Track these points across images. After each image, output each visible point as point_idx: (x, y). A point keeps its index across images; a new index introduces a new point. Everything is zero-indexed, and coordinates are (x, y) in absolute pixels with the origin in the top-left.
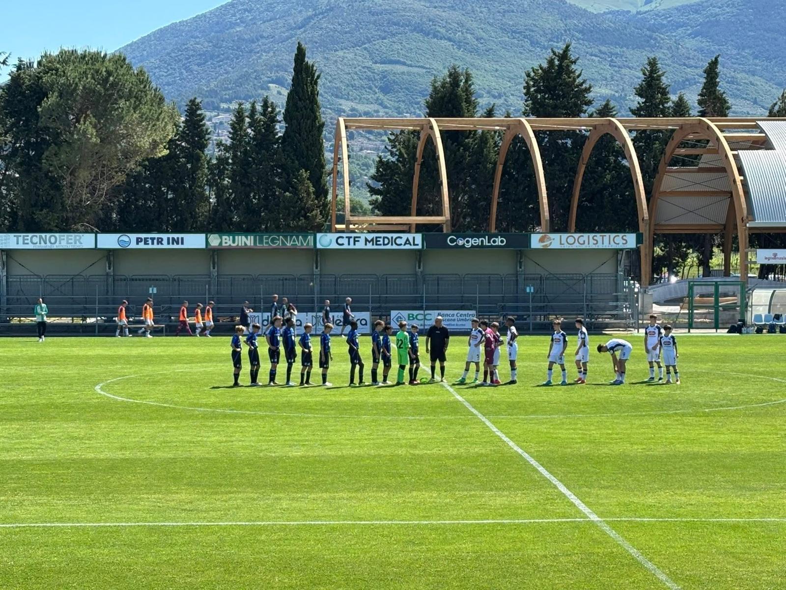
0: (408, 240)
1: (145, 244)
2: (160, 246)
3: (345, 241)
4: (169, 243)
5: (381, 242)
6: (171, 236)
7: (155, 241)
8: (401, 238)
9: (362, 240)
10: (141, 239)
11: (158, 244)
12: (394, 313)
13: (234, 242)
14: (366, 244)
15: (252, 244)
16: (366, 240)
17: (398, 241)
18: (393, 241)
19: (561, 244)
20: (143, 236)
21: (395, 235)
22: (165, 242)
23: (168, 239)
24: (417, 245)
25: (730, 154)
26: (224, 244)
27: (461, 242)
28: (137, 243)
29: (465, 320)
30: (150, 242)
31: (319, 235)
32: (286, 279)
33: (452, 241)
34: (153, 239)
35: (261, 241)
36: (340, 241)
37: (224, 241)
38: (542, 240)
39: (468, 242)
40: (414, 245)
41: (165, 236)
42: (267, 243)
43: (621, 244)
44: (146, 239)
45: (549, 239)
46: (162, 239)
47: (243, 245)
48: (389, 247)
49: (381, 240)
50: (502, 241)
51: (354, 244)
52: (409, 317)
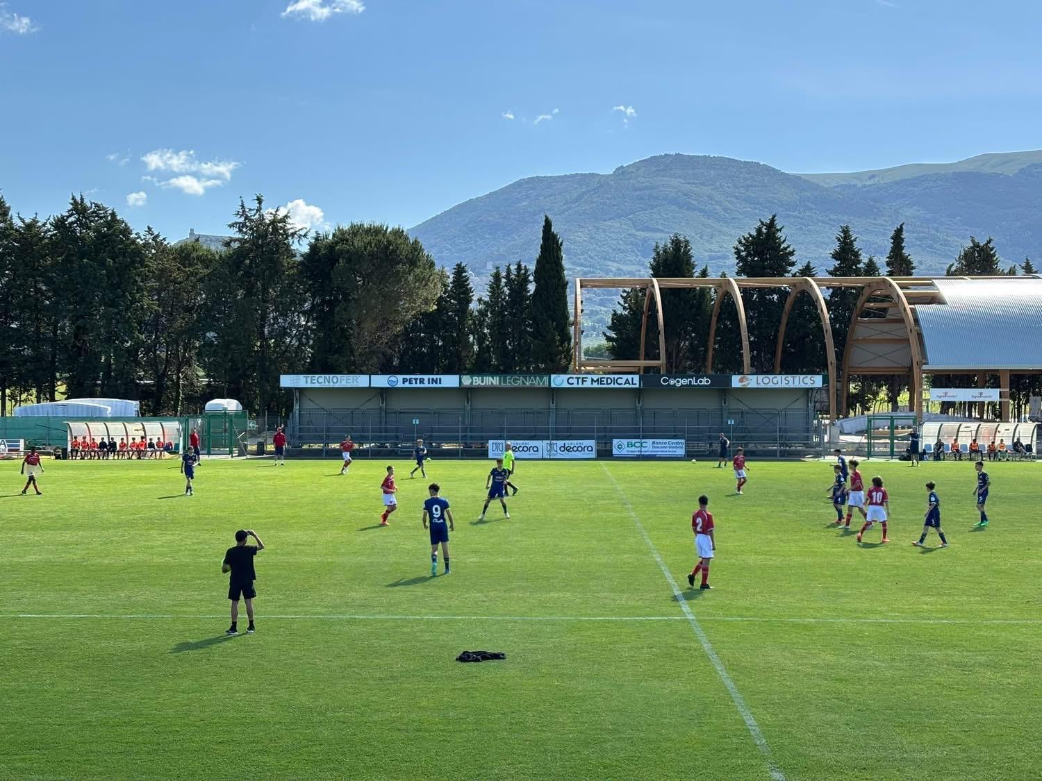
0: (627, 380)
1: (410, 383)
2: (422, 385)
3: (575, 381)
4: (429, 383)
5: (605, 382)
6: (431, 376)
7: (418, 381)
8: (622, 378)
9: (589, 381)
10: (407, 379)
11: (420, 383)
12: (615, 441)
13: (482, 382)
14: (592, 384)
15: (498, 384)
16: (593, 380)
17: (619, 381)
18: (615, 381)
19: (757, 383)
20: (408, 377)
21: (616, 376)
22: (426, 381)
23: (429, 379)
24: (635, 384)
25: (908, 307)
26: (474, 384)
27: (672, 382)
28: (404, 383)
29: (676, 447)
30: (414, 381)
31: (553, 376)
32: (527, 413)
33: (664, 381)
34: (416, 379)
35: (505, 382)
36: (570, 381)
37: (474, 381)
38: (741, 381)
39: (678, 382)
40: (633, 384)
41: (426, 377)
42: (509, 382)
43: (809, 384)
44: (410, 379)
45: (748, 379)
46: (424, 380)
47: (490, 383)
48: (612, 386)
49: (605, 380)
50: (707, 382)
51: (583, 384)
52: (628, 445)
